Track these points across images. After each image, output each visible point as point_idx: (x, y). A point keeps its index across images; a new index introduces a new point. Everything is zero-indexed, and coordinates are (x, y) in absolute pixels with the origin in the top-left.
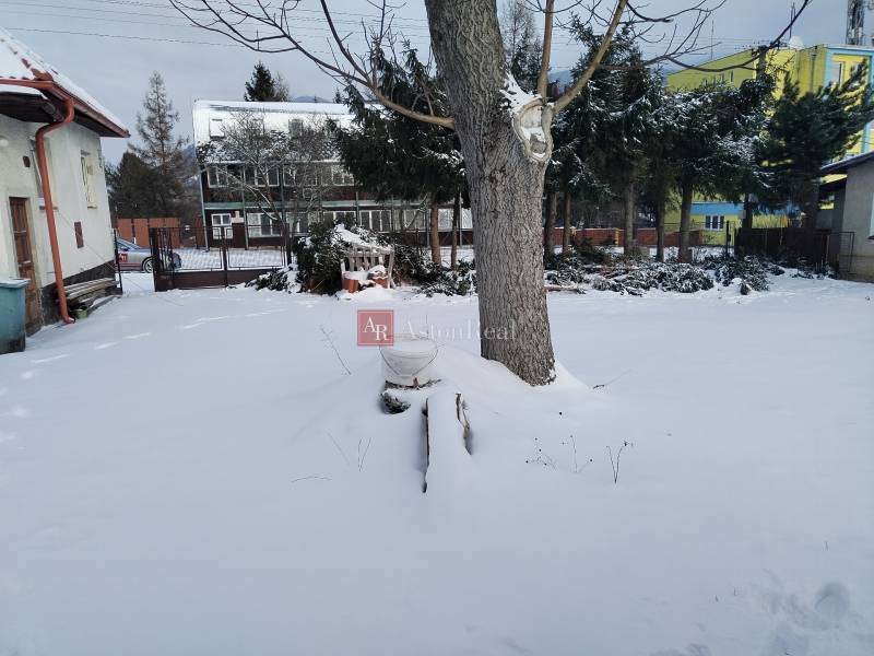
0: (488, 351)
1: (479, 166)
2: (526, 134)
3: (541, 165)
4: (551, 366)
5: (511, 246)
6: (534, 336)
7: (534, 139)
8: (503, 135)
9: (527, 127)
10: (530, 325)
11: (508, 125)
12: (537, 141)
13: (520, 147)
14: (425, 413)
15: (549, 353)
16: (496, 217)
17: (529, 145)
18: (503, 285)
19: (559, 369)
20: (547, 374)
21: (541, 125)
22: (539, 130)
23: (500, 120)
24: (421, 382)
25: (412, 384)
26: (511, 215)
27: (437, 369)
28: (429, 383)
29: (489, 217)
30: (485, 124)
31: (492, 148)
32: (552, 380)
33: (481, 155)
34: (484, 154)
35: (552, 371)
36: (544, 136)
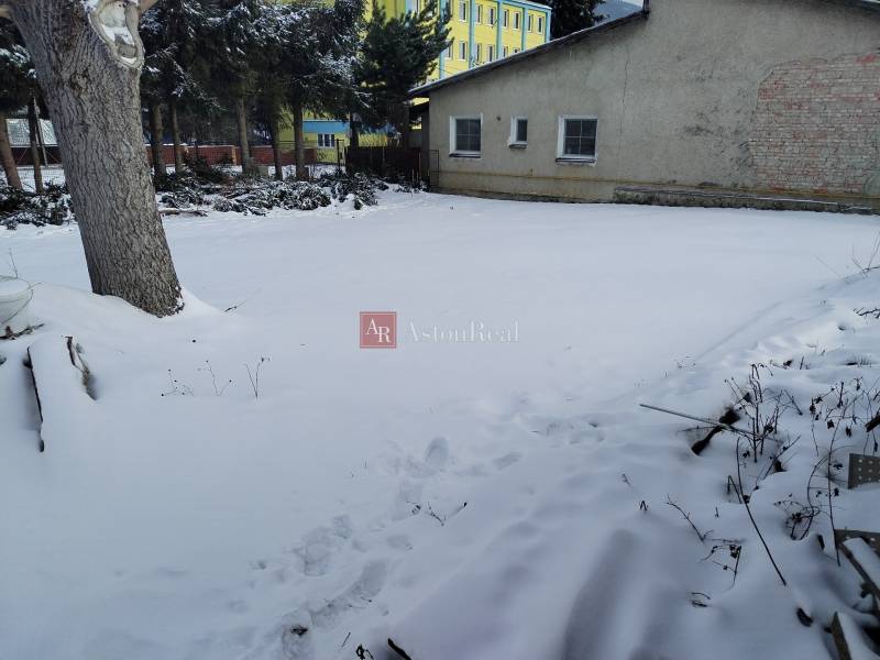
0: (100, 288)
1: (54, 68)
2: (110, 34)
3: (133, 72)
4: (178, 294)
5: (110, 164)
6: (153, 264)
7: (119, 40)
8: (78, 31)
9: (108, 25)
10: (147, 252)
11: (84, 20)
12: (123, 43)
13: (103, 48)
14: (28, 364)
15: (174, 281)
16: (86, 131)
17: (115, 48)
18: (107, 211)
19: (187, 296)
20: (174, 303)
21: (126, 24)
22: (124, 31)
23: (72, 14)
24: (15, 330)
25: (4, 333)
26: (105, 129)
27: (34, 312)
28: (28, 330)
29: (77, 130)
30: (53, 17)
31: (67, 47)
32: (181, 309)
33: (53, 56)
34: (57, 54)
35: (179, 300)
36: (131, 37)
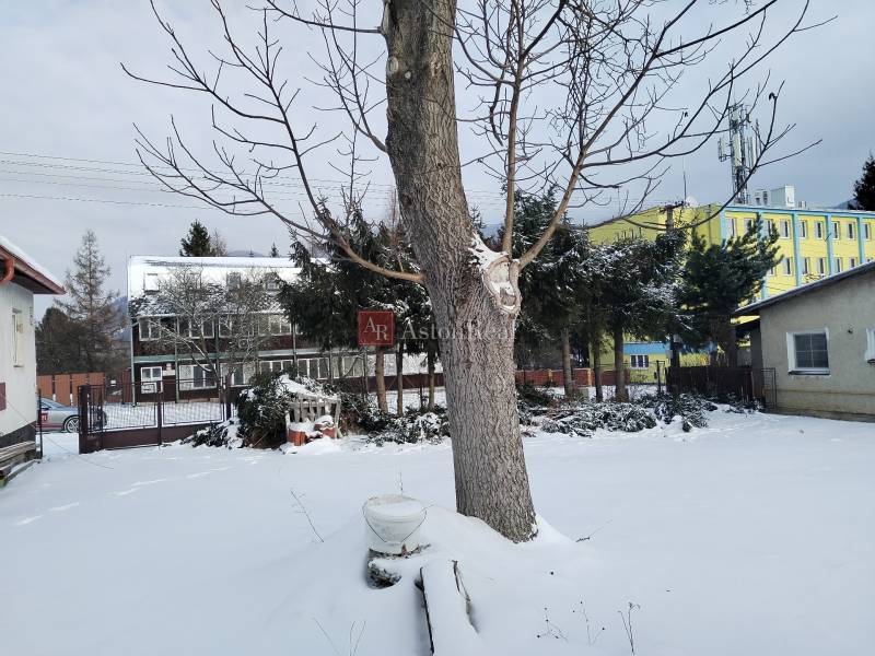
0: (464, 507)
1: (451, 319)
2: (496, 288)
3: (511, 316)
4: (532, 520)
5: (485, 395)
6: (514, 488)
7: (503, 292)
8: (474, 289)
9: (496, 282)
10: (509, 477)
11: (478, 280)
12: (506, 294)
13: (491, 300)
14: (420, 585)
15: (530, 507)
16: (469, 367)
17: (499, 299)
18: (479, 437)
19: (541, 523)
20: (530, 529)
21: (509, 279)
22: (507, 285)
23: (469, 276)
24: (409, 550)
25: (400, 551)
26: (484, 366)
27: (425, 534)
28: (418, 549)
29: (462, 366)
30: (455, 279)
31: (463, 301)
32: (535, 535)
33: (452, 308)
34: (455, 307)
35: (533, 525)
36: (512, 289)
